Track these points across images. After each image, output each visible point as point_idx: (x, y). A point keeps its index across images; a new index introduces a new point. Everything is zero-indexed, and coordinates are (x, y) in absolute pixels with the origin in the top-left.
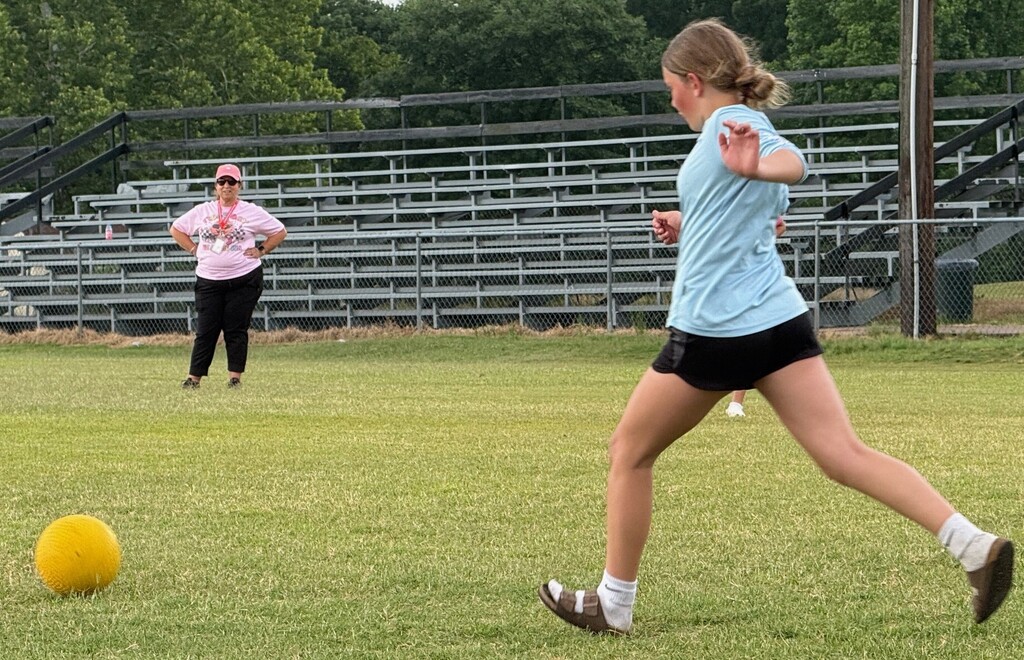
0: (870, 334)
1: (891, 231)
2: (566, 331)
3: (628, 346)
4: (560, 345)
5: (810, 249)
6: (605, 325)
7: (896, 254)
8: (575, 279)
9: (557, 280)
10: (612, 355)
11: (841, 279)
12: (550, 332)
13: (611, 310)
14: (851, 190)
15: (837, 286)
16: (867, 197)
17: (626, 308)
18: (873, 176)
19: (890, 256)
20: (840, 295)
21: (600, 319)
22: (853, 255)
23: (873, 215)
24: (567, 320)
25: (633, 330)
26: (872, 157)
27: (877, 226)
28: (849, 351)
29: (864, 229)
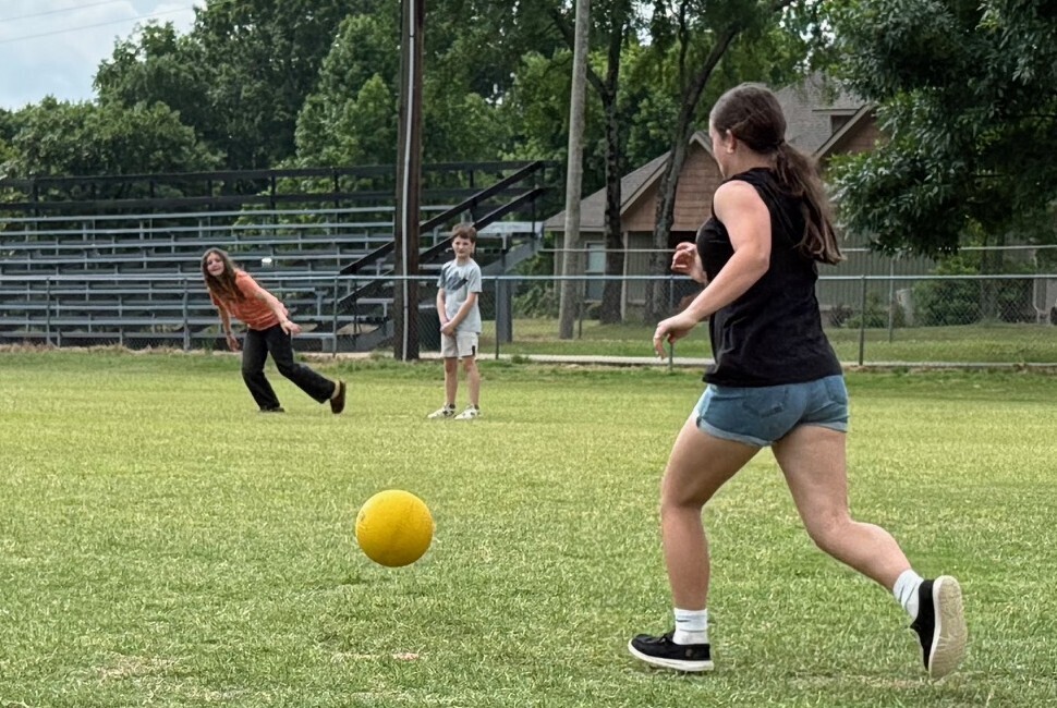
0: (372, 358)
1: (386, 285)
2: (155, 351)
3: (200, 362)
4: (151, 361)
5: (331, 294)
6: (182, 348)
7: (391, 300)
8: (160, 314)
9: (147, 314)
10: (189, 369)
11: (351, 318)
12: (143, 351)
13: (185, 335)
14: (360, 256)
15: (349, 322)
16: (370, 260)
17: (197, 335)
18: (372, 245)
19: (385, 301)
20: (349, 329)
21: (179, 342)
22: (360, 301)
23: (374, 273)
24: (155, 342)
25: (202, 352)
26: (373, 231)
27: (377, 280)
28: (358, 369)
29: (368, 283)
